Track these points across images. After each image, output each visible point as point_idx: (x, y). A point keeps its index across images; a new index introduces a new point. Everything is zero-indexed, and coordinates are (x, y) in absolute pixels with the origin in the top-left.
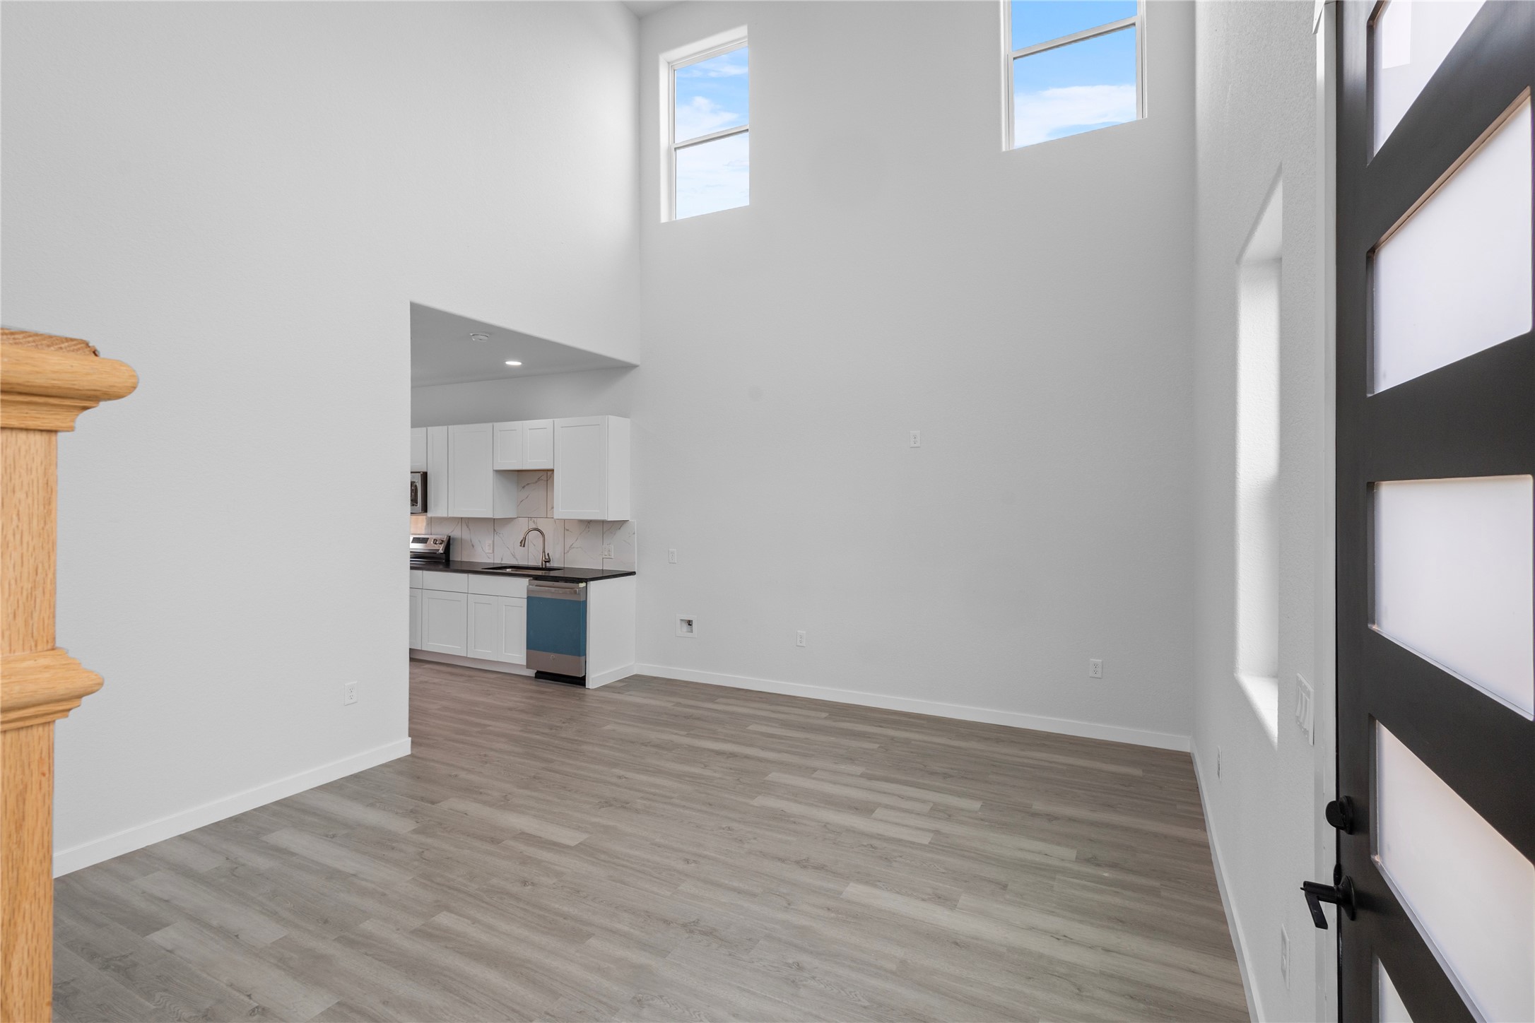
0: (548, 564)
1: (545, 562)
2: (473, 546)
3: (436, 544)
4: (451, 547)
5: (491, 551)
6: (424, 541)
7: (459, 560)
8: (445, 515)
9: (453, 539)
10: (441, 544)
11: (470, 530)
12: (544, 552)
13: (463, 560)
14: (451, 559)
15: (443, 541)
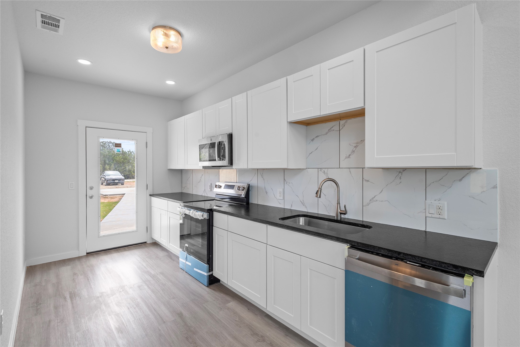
0: (343, 216)
1: (341, 214)
2: (267, 193)
3: (239, 190)
4: (250, 192)
5: (282, 198)
6: (232, 187)
7: (256, 203)
8: (245, 167)
9: (252, 186)
10: (243, 190)
11: (264, 180)
12: (339, 203)
13: (259, 203)
14: (250, 202)
15: (244, 188)
